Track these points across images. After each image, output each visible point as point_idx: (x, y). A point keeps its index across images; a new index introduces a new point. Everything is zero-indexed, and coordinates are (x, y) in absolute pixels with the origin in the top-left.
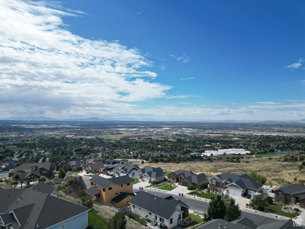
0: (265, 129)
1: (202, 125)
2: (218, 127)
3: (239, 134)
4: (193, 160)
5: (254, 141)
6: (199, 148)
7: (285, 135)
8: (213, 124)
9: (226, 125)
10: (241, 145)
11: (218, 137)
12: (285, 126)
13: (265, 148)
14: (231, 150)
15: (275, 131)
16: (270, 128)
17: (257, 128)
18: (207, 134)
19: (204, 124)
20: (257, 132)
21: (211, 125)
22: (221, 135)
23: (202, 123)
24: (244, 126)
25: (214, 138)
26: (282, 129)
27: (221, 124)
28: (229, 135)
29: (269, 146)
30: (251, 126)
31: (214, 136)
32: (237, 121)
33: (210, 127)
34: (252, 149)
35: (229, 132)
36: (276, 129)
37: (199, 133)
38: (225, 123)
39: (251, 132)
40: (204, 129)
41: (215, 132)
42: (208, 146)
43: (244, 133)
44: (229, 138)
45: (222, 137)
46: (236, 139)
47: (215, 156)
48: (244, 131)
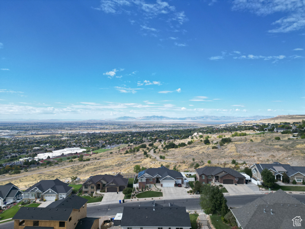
0: (89, 128)
1: (21, 126)
2: (42, 127)
3: (67, 134)
4: (28, 166)
5: (83, 139)
6: (27, 153)
7: (107, 131)
8: (35, 124)
9: (51, 125)
10: (73, 144)
11: (45, 138)
12: (104, 124)
13: (96, 145)
14: (67, 150)
15: (98, 128)
16: (93, 126)
17: (82, 126)
18: (31, 136)
19: (24, 124)
20: (83, 130)
21: (34, 126)
22: (48, 136)
23: (21, 123)
24: (70, 125)
25: (41, 139)
26: (102, 127)
27: (45, 124)
28: (56, 135)
29: (98, 142)
30: (76, 125)
31: (40, 137)
32: (62, 120)
33: (33, 127)
34: (85, 147)
35: (56, 132)
36: (98, 126)
37: (20, 135)
38: (50, 123)
39: (78, 131)
40: (26, 130)
41: (40, 133)
42: (38, 149)
43: (72, 132)
44: (57, 138)
45: (49, 137)
46: (65, 138)
47: (52, 158)
48: (71, 130)
